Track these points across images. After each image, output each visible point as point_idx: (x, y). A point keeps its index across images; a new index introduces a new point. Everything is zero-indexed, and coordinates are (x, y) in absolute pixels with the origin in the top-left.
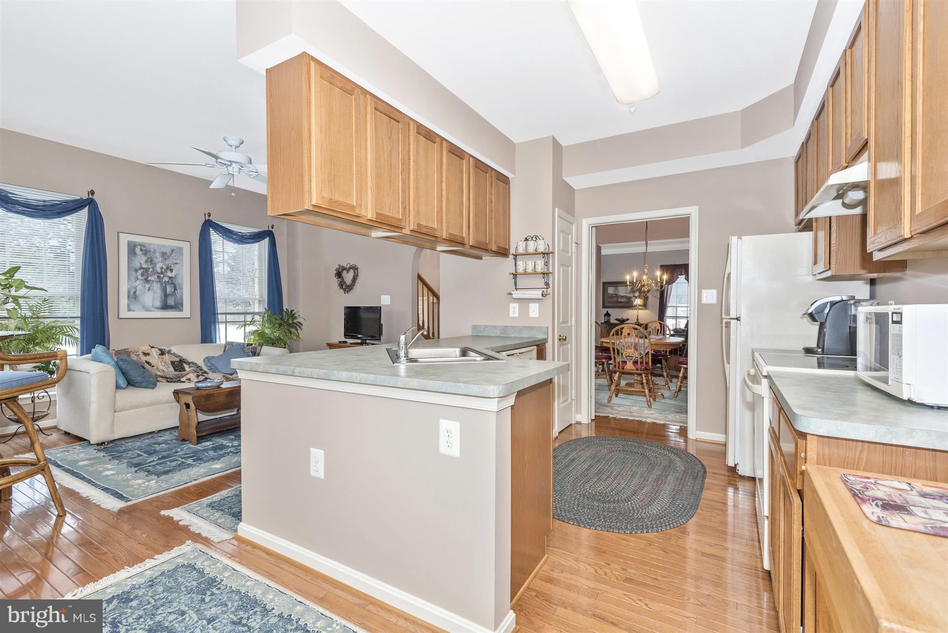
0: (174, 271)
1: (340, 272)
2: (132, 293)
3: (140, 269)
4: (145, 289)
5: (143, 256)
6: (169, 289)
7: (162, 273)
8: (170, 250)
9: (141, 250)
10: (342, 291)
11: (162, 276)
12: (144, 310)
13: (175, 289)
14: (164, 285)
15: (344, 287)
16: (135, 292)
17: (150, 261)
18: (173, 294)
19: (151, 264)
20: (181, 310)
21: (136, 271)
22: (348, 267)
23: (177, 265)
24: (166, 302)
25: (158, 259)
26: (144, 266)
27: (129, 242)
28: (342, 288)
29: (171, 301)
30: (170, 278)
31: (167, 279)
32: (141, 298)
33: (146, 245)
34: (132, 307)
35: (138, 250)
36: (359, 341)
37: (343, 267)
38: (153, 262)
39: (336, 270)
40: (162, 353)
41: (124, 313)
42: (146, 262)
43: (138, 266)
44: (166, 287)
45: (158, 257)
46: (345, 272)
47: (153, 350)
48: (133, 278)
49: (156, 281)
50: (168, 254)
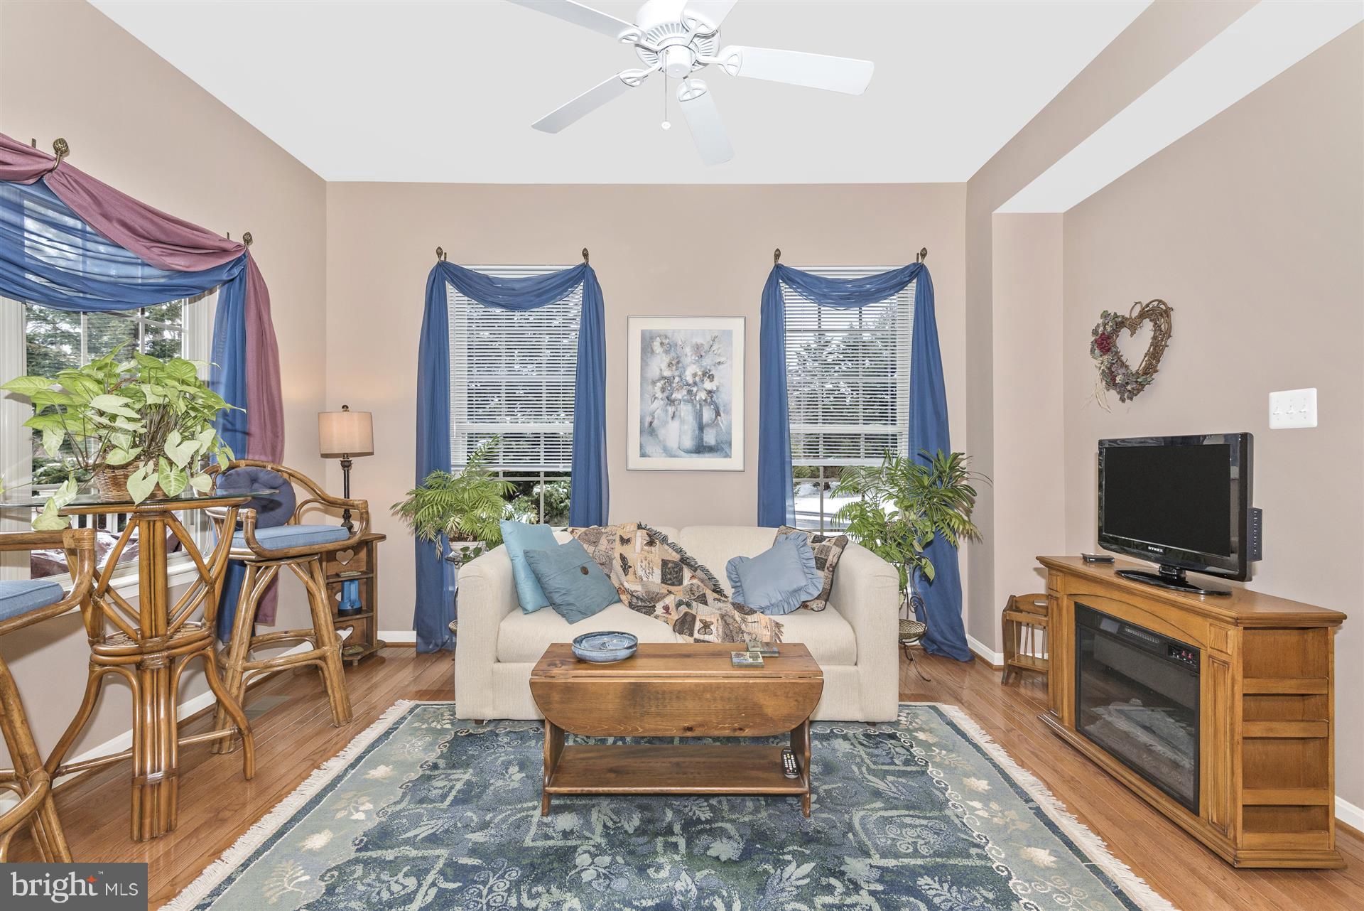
0: (715, 379)
1: (1109, 337)
2: (647, 425)
3: (659, 380)
4: (667, 415)
5: (664, 355)
6: (708, 415)
7: (695, 384)
8: (709, 338)
9: (662, 344)
10: (1113, 395)
11: (695, 389)
12: (664, 454)
13: (718, 414)
14: (698, 406)
15: (1119, 379)
16: (651, 423)
17: (676, 363)
18: (714, 424)
19: (677, 370)
20: (728, 456)
21: (654, 383)
22: (1136, 313)
23: (721, 367)
24: (702, 439)
25: (689, 356)
26: (667, 373)
27: (643, 333)
28: (1115, 385)
29: (710, 438)
30: (710, 392)
31: (703, 395)
32: (661, 433)
33: (669, 335)
34: (649, 450)
35: (656, 345)
36: (1154, 567)
37: (1116, 316)
38: (680, 365)
39: (1095, 332)
40: (652, 539)
41: (635, 461)
42: (670, 365)
43: (656, 374)
44: (701, 410)
45: (689, 354)
46: (1125, 332)
47: (639, 533)
48: (647, 396)
49: (684, 401)
50: (706, 347)
